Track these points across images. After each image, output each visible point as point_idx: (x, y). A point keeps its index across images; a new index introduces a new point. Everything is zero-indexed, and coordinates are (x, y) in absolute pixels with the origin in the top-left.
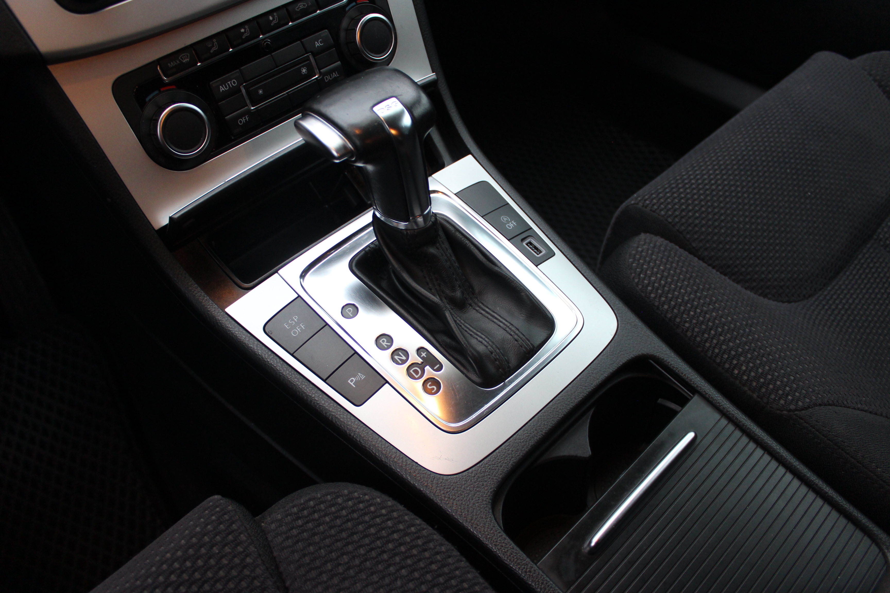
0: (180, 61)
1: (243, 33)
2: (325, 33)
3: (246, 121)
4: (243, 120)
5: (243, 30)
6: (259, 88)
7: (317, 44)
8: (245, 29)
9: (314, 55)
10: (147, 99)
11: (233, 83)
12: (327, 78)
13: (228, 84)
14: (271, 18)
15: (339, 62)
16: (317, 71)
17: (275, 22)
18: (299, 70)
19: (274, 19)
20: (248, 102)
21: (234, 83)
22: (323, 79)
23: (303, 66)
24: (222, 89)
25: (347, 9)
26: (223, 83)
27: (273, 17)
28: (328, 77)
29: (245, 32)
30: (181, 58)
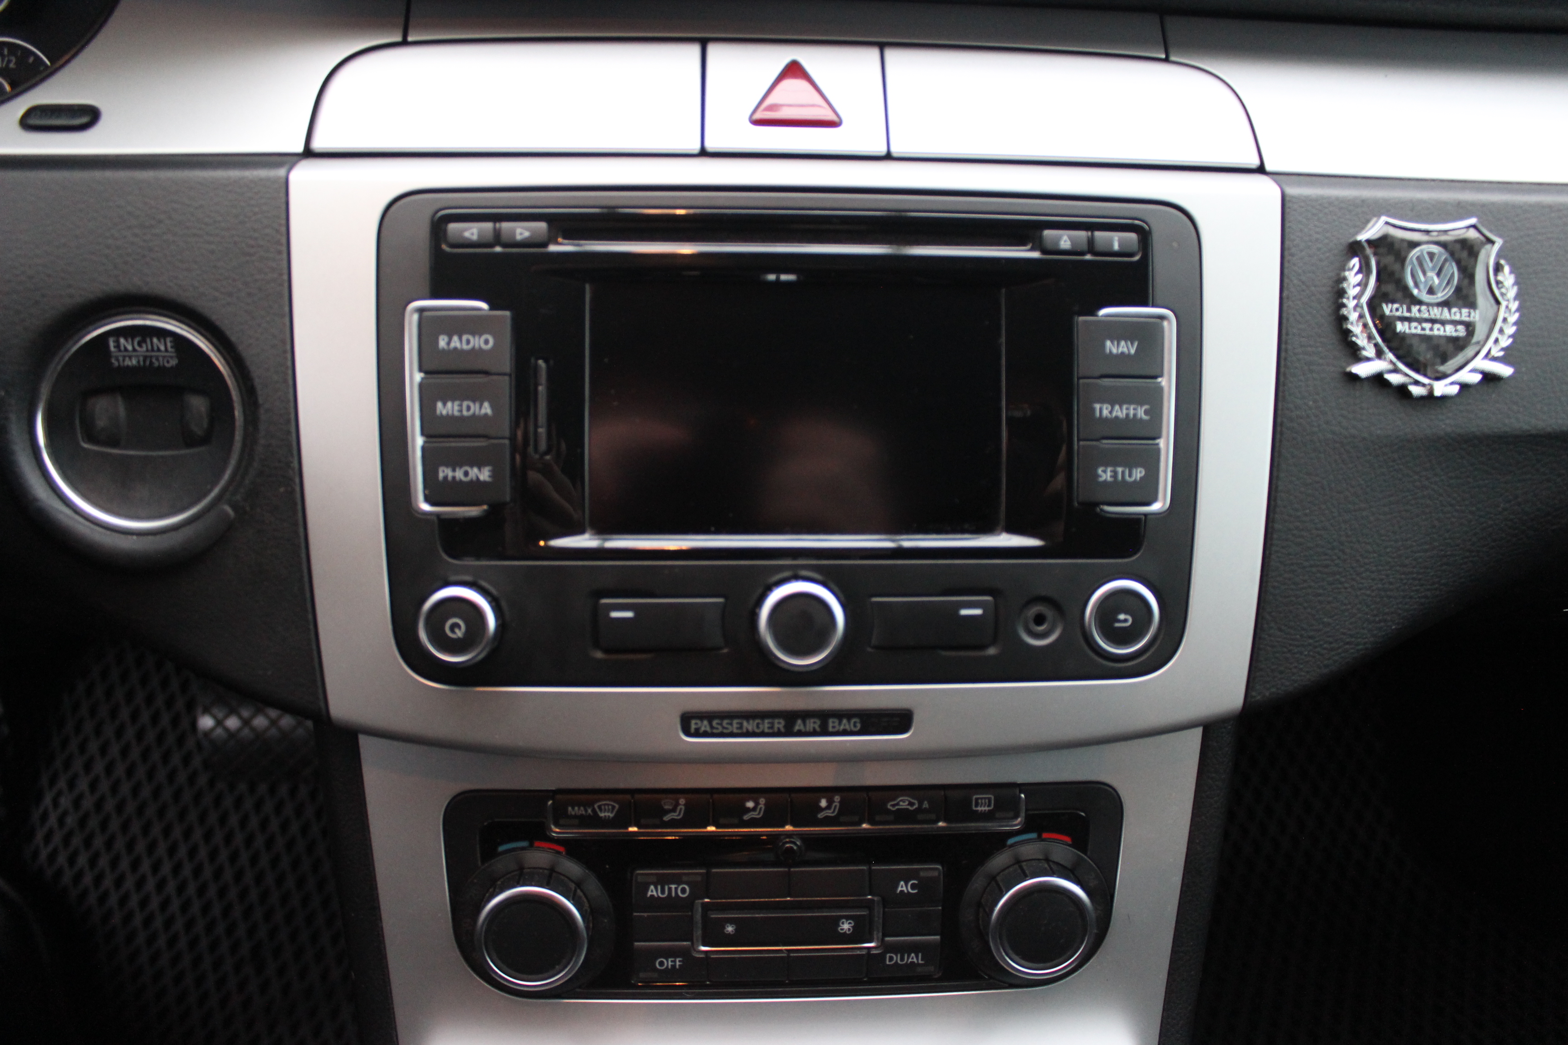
0: (594, 810)
1: (748, 810)
2: (934, 870)
3: (674, 966)
4: (668, 963)
5: (750, 804)
6: (731, 921)
7: (902, 887)
8: (757, 803)
9: (885, 902)
10: (501, 849)
11: (680, 891)
12: (891, 959)
13: (670, 889)
14: (823, 803)
15: (938, 937)
16: (878, 934)
17: (829, 813)
18: (836, 921)
19: (828, 807)
20: (698, 933)
21: (683, 891)
22: (882, 956)
23: (847, 918)
24: (653, 891)
25: (1011, 841)
26: (662, 881)
27: (830, 802)
28: (897, 958)
29: (754, 809)
30: (600, 807)
